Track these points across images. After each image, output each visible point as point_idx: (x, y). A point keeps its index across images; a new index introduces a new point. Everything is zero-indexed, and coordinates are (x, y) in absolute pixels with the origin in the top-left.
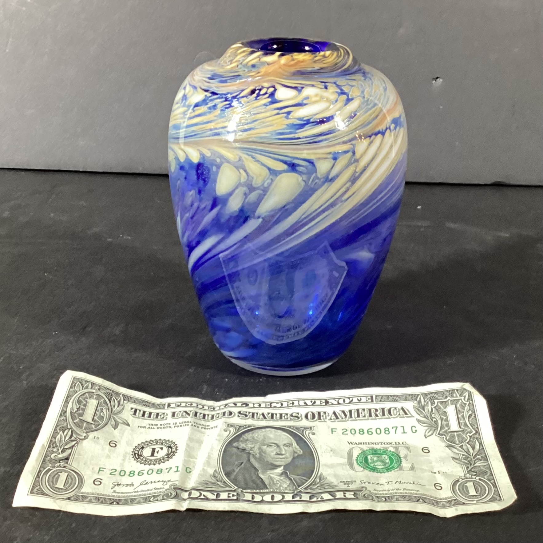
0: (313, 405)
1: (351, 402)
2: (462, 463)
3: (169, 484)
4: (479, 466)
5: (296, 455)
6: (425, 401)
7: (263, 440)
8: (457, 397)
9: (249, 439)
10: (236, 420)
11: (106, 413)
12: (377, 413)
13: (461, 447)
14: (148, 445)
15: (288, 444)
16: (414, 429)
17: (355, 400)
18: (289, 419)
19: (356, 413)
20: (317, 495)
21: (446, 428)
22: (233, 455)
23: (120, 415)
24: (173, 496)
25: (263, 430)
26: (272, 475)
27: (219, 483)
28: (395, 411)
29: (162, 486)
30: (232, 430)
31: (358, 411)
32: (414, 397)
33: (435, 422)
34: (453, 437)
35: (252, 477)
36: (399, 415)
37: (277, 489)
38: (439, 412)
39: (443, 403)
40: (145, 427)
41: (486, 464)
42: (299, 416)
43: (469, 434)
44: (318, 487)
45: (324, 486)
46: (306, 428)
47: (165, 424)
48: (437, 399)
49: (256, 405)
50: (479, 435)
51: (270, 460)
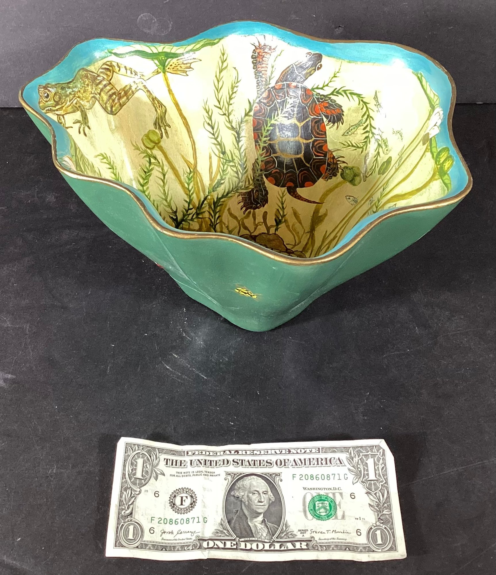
0: (280, 454)
1: (305, 452)
2: (375, 510)
3: (195, 535)
4: (386, 514)
5: (271, 502)
6: (354, 454)
7: (250, 488)
8: (375, 452)
9: (241, 486)
10: (232, 469)
11: (149, 468)
12: (322, 462)
13: (375, 494)
14: (178, 493)
15: (265, 491)
16: (346, 476)
17: (308, 451)
18: (265, 465)
19: (309, 461)
20: (284, 544)
21: (367, 477)
22: (231, 503)
23: (158, 467)
24: (198, 547)
25: (249, 478)
26: (256, 524)
27: (225, 531)
28: (334, 461)
29: (191, 537)
30: (229, 477)
31: (310, 459)
32: (346, 449)
33: (360, 471)
34: (370, 484)
35: (244, 526)
36: (337, 464)
37: (259, 538)
38: (362, 464)
39: (365, 456)
40: (174, 475)
41: (390, 513)
42: (272, 462)
43: (381, 483)
44: (285, 535)
45: (288, 535)
46: (276, 475)
47: (186, 473)
48: (362, 453)
49: (244, 453)
50: (388, 484)
51: (254, 507)
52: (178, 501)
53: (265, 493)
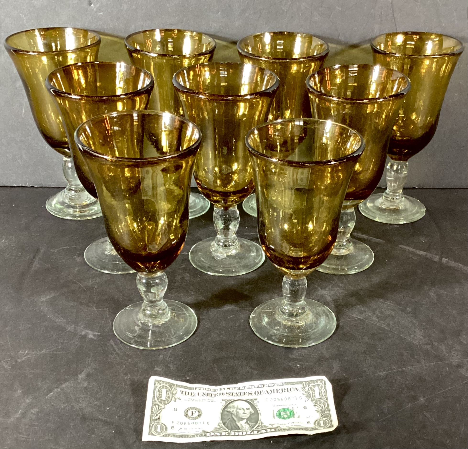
0: (258, 387)
1: (274, 386)
2: (319, 413)
3: (201, 429)
4: (326, 414)
5: (251, 413)
6: (306, 385)
8: (319, 383)
9: (232, 406)
10: (225, 397)
11: (170, 395)
12: (285, 390)
13: (320, 406)
14: (189, 409)
16: (301, 397)
17: (276, 385)
18: (248, 395)
20: (260, 431)
21: (314, 397)
23: (176, 395)
24: (203, 436)
25: (237, 401)
26: (242, 423)
27: (221, 428)
28: (293, 389)
29: (199, 431)
30: (224, 402)
31: (277, 390)
32: (301, 383)
33: (310, 394)
34: (316, 401)
35: (234, 425)
36: (295, 391)
37: (244, 429)
38: (311, 390)
39: (314, 386)
40: (187, 400)
41: (329, 413)
42: (252, 393)
43: (323, 400)
44: (261, 427)
45: (263, 427)
46: (255, 399)
47: (195, 399)
48: (311, 384)
49: (234, 389)
50: (328, 400)
51: (241, 416)
52: (189, 413)
53: (248, 409)
